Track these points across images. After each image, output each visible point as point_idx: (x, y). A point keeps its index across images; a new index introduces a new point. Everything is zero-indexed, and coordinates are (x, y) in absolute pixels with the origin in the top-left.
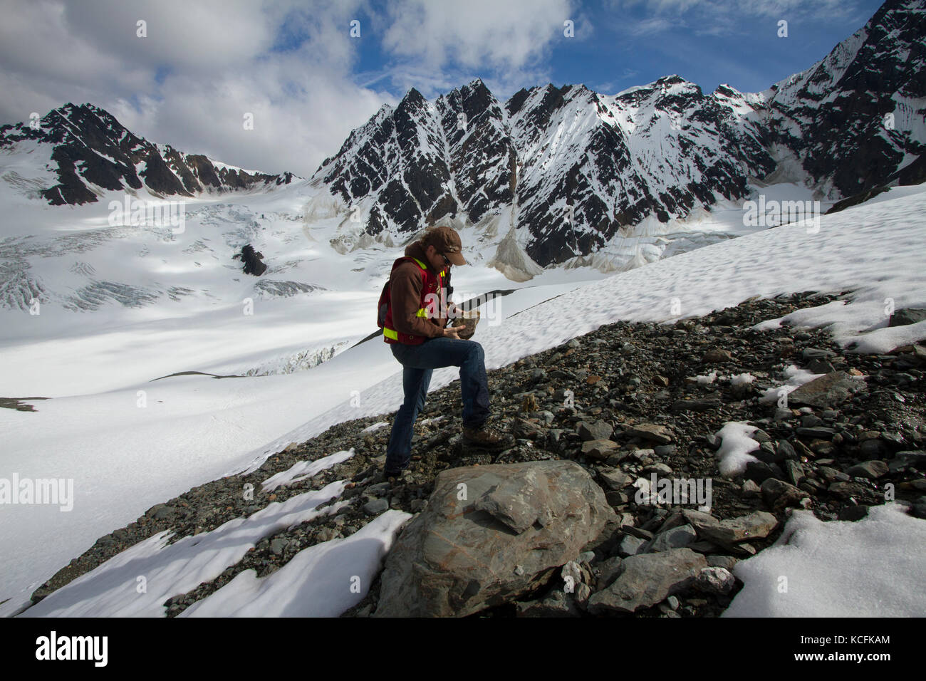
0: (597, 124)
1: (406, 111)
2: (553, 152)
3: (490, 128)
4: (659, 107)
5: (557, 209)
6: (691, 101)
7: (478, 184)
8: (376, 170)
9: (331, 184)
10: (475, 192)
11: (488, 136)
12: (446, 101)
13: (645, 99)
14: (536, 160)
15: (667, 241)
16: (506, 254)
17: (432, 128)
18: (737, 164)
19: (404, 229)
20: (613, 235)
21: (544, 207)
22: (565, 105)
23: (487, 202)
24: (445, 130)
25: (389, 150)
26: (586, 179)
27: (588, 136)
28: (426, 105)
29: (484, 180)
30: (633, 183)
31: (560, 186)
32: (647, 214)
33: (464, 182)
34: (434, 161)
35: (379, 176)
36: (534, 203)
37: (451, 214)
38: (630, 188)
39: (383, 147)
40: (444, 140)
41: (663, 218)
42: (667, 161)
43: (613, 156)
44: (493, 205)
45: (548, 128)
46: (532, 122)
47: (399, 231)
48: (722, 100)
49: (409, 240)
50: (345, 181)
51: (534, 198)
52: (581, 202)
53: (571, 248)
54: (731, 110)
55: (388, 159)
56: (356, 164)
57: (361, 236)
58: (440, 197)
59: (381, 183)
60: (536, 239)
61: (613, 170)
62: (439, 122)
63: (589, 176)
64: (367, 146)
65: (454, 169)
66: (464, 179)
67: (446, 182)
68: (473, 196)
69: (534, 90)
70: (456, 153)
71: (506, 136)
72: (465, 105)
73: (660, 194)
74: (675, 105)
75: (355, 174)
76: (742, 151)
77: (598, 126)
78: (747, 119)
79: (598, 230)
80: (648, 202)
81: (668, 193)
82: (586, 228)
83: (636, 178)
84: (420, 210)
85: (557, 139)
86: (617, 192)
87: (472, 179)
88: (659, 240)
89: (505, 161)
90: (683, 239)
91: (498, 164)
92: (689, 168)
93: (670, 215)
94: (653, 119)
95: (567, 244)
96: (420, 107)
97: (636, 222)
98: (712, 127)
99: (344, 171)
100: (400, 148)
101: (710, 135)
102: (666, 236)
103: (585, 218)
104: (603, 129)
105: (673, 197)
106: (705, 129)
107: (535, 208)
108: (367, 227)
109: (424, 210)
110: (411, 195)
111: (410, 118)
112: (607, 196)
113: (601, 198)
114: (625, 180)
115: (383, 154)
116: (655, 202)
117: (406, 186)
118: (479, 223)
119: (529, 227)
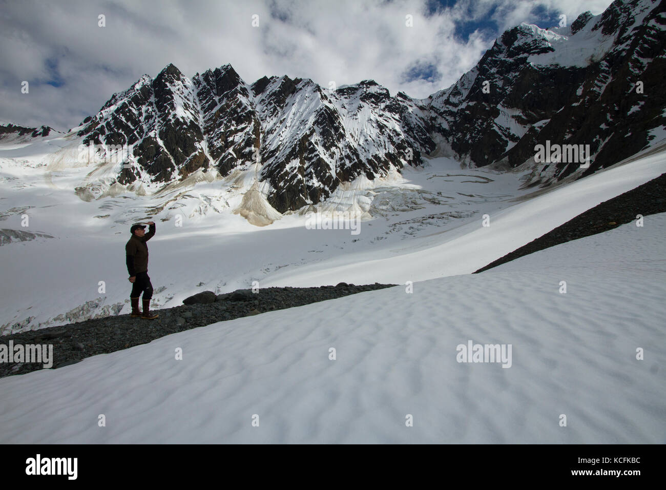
0: (320, 106)
1: (163, 81)
2: (288, 125)
3: (238, 102)
4: (363, 99)
5: (292, 167)
6: (383, 98)
7: (227, 145)
8: (133, 128)
9: (84, 137)
10: (225, 152)
11: (236, 108)
12: (201, 78)
13: (353, 94)
14: (276, 129)
15: (374, 194)
16: (250, 203)
17: (188, 97)
18: (414, 142)
19: (157, 180)
20: (336, 188)
21: (282, 166)
22: (297, 92)
23: (236, 160)
24: (200, 100)
25: (146, 111)
26: (314, 146)
27: (314, 115)
28: (184, 79)
29: (233, 142)
30: (348, 150)
31: (294, 149)
32: (359, 174)
33: (215, 143)
34: (189, 124)
35: (135, 132)
36: (274, 162)
37: (203, 169)
38: (346, 154)
39: (141, 109)
40: (199, 108)
41: (371, 177)
42: (370, 137)
43: (333, 130)
44: (240, 163)
45: (285, 108)
46: (272, 101)
47: (152, 181)
48: (401, 101)
49: (162, 190)
50: (100, 135)
51: (274, 158)
52: (311, 163)
53: (304, 198)
54: (407, 108)
55: (145, 119)
56: (112, 122)
57: (111, 185)
58: (193, 154)
59: (136, 139)
60: (276, 190)
61: (334, 140)
62: (195, 94)
63: (316, 143)
64: (124, 106)
65: (207, 131)
66: (215, 141)
67: (199, 142)
68: (224, 154)
69: (274, 79)
70: (209, 120)
71: (251, 110)
72: (217, 82)
73: (367, 159)
74: (373, 100)
75: (111, 129)
76: (416, 135)
77: (321, 108)
78: (417, 115)
79: (324, 183)
80: (359, 166)
81: (373, 159)
82: (315, 183)
83: (350, 148)
84: (175, 164)
85: (291, 115)
86: (337, 156)
87: (222, 141)
88: (369, 193)
89: (250, 128)
90: (385, 192)
91: (245, 131)
92: (385, 142)
93: (375, 174)
94: (359, 107)
95: (301, 195)
96: (178, 79)
97: (351, 179)
98: (397, 116)
99: (99, 126)
100: (157, 111)
101: (396, 122)
102: (374, 190)
103: (314, 175)
104: (325, 110)
105: (376, 162)
106: (393, 118)
107: (275, 166)
108: (119, 177)
109: (178, 164)
110: (166, 150)
111: (167, 87)
112: (330, 159)
113: (326, 160)
114: (342, 148)
115: (140, 114)
116: (364, 164)
117: (161, 143)
118: (228, 176)
119: (270, 181)
